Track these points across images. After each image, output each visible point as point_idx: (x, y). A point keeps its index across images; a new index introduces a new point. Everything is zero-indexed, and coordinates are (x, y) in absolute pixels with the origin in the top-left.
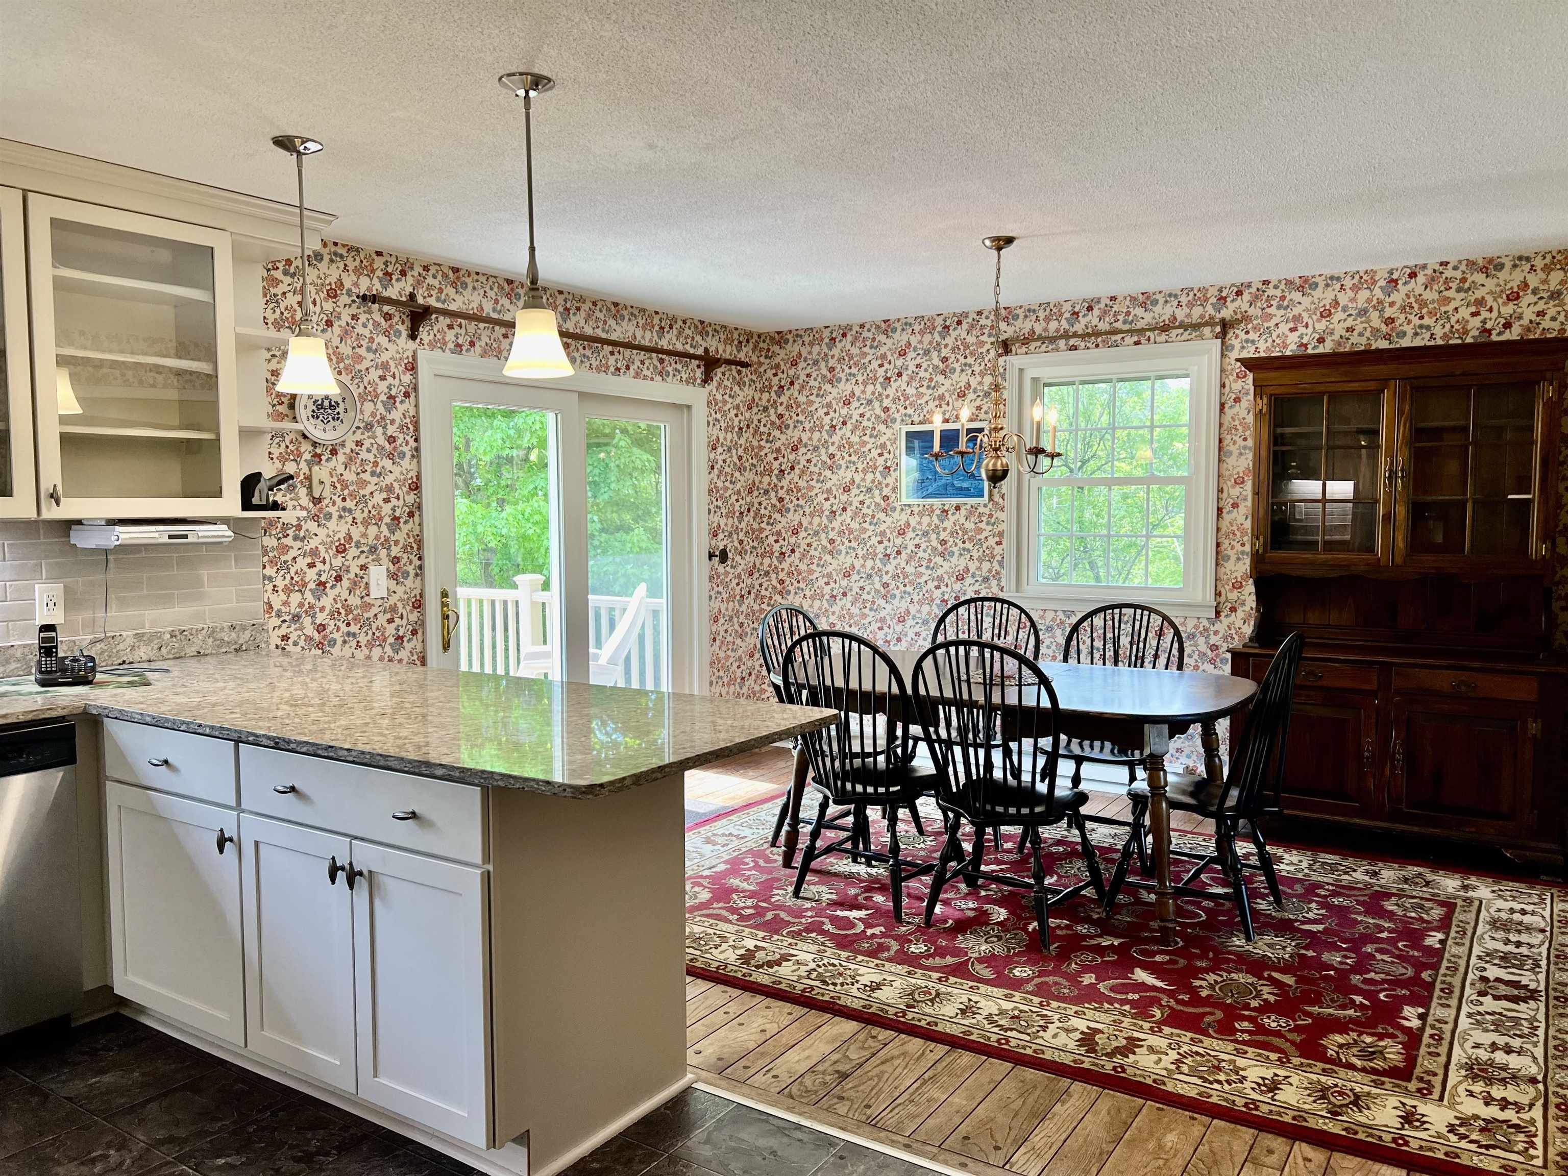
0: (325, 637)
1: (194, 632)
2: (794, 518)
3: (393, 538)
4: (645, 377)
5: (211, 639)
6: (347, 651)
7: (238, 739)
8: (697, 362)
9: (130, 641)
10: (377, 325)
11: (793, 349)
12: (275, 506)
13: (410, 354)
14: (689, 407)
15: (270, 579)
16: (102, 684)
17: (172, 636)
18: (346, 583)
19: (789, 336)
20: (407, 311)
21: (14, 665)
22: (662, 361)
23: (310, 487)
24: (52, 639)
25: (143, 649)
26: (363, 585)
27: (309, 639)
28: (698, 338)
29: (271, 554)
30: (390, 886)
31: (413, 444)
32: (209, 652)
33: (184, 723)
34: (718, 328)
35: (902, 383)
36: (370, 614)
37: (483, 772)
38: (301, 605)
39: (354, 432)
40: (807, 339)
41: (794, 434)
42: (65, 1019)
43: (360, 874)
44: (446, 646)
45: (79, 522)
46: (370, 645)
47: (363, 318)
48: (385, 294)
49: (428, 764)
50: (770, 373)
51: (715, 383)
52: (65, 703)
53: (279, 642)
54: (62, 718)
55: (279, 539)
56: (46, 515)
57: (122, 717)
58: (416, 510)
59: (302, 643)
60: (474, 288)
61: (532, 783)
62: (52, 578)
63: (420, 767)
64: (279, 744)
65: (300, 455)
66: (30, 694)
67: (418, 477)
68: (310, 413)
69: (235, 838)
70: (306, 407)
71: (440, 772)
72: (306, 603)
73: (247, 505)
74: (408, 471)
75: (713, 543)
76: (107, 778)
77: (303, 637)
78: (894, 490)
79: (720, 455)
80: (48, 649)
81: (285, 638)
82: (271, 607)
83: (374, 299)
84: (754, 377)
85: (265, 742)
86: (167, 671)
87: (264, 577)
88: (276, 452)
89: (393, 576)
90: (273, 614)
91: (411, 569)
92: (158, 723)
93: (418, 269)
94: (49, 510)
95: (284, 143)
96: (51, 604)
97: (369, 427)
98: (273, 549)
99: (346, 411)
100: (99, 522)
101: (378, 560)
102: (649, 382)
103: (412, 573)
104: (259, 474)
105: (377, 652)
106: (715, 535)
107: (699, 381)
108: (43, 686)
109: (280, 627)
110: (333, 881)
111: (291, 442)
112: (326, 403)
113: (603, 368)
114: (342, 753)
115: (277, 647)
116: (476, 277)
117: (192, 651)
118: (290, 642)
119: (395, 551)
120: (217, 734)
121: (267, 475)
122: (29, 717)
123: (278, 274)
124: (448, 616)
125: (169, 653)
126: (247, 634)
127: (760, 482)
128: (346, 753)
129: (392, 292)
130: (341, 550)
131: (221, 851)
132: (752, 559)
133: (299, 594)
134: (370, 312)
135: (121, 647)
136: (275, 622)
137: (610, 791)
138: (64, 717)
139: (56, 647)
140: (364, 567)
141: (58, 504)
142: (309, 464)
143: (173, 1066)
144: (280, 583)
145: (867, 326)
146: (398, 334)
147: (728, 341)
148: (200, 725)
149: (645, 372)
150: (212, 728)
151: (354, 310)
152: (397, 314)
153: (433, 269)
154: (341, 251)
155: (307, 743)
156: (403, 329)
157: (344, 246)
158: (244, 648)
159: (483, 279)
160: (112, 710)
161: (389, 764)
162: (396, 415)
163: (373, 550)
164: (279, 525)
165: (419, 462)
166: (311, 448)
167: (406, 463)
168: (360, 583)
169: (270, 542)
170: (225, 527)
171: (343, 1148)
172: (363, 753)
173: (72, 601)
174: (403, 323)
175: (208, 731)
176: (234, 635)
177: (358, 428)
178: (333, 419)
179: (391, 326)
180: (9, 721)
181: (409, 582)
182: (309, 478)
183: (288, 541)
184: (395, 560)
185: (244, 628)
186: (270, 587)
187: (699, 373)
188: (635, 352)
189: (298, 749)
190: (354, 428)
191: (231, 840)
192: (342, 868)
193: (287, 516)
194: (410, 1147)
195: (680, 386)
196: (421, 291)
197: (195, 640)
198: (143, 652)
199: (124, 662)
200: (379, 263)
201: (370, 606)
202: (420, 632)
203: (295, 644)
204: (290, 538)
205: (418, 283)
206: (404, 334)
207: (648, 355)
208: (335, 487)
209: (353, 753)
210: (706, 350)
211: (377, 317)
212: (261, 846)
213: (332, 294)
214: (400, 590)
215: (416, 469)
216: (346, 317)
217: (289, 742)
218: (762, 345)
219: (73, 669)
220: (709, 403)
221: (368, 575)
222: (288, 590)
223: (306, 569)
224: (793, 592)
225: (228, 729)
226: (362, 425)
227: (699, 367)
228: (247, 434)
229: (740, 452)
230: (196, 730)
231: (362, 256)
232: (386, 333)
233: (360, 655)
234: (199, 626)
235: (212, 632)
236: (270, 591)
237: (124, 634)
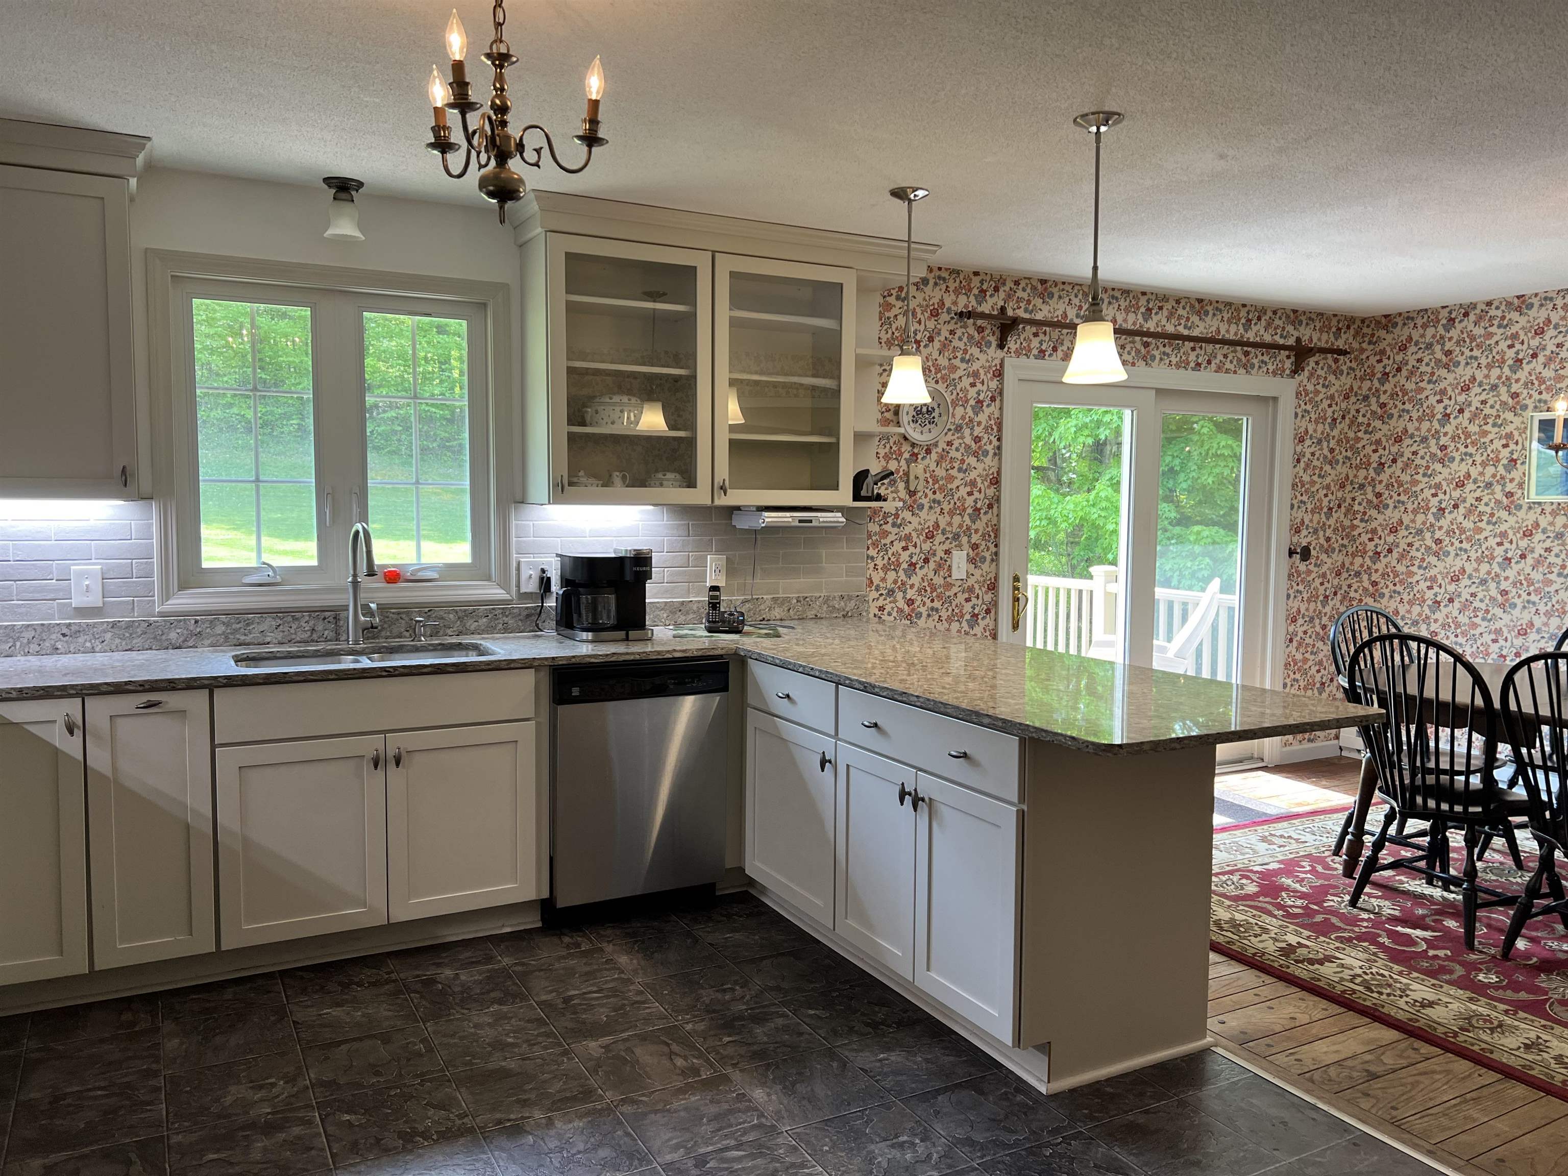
0: (913, 610)
1: (814, 599)
2: (1392, 515)
3: (973, 527)
4: (1227, 371)
5: (826, 606)
6: (931, 623)
7: (839, 682)
8: (1287, 353)
9: (768, 603)
10: (970, 337)
11: (1401, 333)
12: (878, 498)
13: (997, 362)
14: (1275, 399)
15: (872, 558)
16: (748, 634)
17: (798, 601)
18: (932, 565)
19: (1399, 320)
20: (998, 323)
21: (691, 616)
22: (1246, 354)
23: (907, 482)
24: (717, 597)
25: (777, 610)
26: (946, 567)
27: (900, 611)
28: (1290, 328)
29: (874, 538)
30: (944, 811)
31: (995, 442)
32: (824, 616)
33: (801, 666)
34: (1314, 316)
35: (1537, 365)
36: (951, 593)
37: (1020, 724)
38: (895, 582)
39: (946, 434)
40: (1419, 322)
41: (1398, 425)
42: (712, 886)
43: (923, 800)
44: (1015, 626)
45: (738, 508)
46: (950, 620)
47: (959, 333)
48: (980, 309)
49: (977, 714)
50: (1373, 360)
51: (1306, 373)
52: (724, 645)
53: (877, 612)
54: (721, 656)
55: (881, 525)
56: (717, 502)
57: (761, 659)
58: (994, 503)
59: (895, 614)
60: (1060, 297)
61: (1060, 738)
62: (718, 552)
63: (970, 715)
64: (867, 688)
65: (901, 454)
66: (701, 637)
67: (999, 473)
68: (911, 419)
69: (833, 761)
70: (908, 413)
71: (986, 721)
72: (899, 580)
73: (857, 497)
74: (990, 468)
75: (1295, 540)
76: (748, 705)
77: (896, 609)
78: (1521, 485)
79: (1308, 448)
80: (714, 605)
81: (881, 609)
82: (872, 582)
83: (969, 315)
84: (1354, 365)
85: (857, 685)
86: (793, 628)
87: (868, 557)
88: (882, 452)
89: (971, 560)
90: (873, 588)
91: (987, 555)
92: (784, 665)
93: (1009, 284)
94: (719, 498)
95: (900, 194)
96: (717, 571)
97: (959, 429)
98: (876, 534)
99: (940, 415)
100: (752, 509)
101: (960, 547)
102: (1232, 375)
103: (989, 558)
104: (868, 471)
105: (955, 626)
106: (1298, 531)
107: (1288, 372)
108: (710, 632)
109: (878, 599)
110: (902, 802)
111: (895, 443)
112: (924, 409)
113: (1183, 365)
114: (912, 699)
115: (875, 615)
116: (1062, 287)
117: (810, 614)
118: (886, 612)
119: (975, 538)
120: (823, 676)
121: (873, 472)
122: (700, 653)
123: (892, 300)
124: (1018, 599)
125: (795, 614)
126: (853, 603)
127: (1355, 476)
128: (916, 699)
129: (985, 308)
130: (930, 536)
131: (823, 770)
132: (1340, 558)
133: (894, 572)
134: (965, 327)
135: (762, 607)
136: (875, 594)
137: (1128, 752)
138: (722, 656)
139: (719, 603)
140: (947, 552)
141: (725, 494)
142: (908, 462)
143: (783, 937)
144: (880, 563)
145: (1496, 304)
146: (989, 345)
147: (1324, 329)
148: (812, 669)
149: (1228, 365)
150: (820, 671)
151: (951, 327)
152: (989, 327)
153: (1023, 284)
154: (945, 274)
155: (887, 688)
156: (994, 340)
157: (946, 269)
158: (850, 614)
159: (1069, 288)
160: (754, 653)
161: (948, 711)
162: (982, 417)
163: (956, 537)
164: (882, 514)
165: (1000, 459)
166: (910, 449)
167: (988, 460)
168: (944, 566)
169: (874, 528)
170: (840, 514)
171: (900, 1024)
172: (928, 700)
173: (731, 570)
174: (994, 334)
175: (817, 674)
176: (842, 604)
177: (950, 430)
178: (929, 422)
179: (983, 338)
180: (687, 655)
181: (986, 567)
182: (907, 474)
183: (888, 528)
184: (975, 547)
185: (850, 598)
186: (872, 565)
187: (1288, 364)
188: (1218, 346)
189: (881, 693)
190: (946, 430)
191: (830, 762)
192: (910, 794)
193: (889, 506)
194: (953, 1036)
195: (1266, 377)
196: (1011, 304)
197: (814, 605)
198: (777, 613)
199: (763, 619)
200: (976, 281)
201: (951, 585)
202: (993, 612)
203: (889, 614)
204: (890, 525)
205: (1009, 297)
206: (994, 344)
207: (1232, 349)
208: (928, 482)
209: (921, 700)
210: (1298, 340)
211: (971, 330)
212: (851, 768)
213: (935, 314)
214: (978, 573)
215: (997, 466)
216: (945, 333)
217: (874, 687)
218: (1365, 330)
219: (729, 621)
220: (1298, 394)
221: (951, 559)
222: (886, 569)
223: (901, 551)
224: (1387, 595)
225: (831, 674)
226: (953, 427)
227: (1288, 357)
228: (861, 438)
229: (1333, 444)
230: (808, 672)
231: (962, 277)
232: (978, 345)
233: (942, 627)
234: (818, 595)
235: (827, 600)
236: (872, 569)
237: (765, 597)
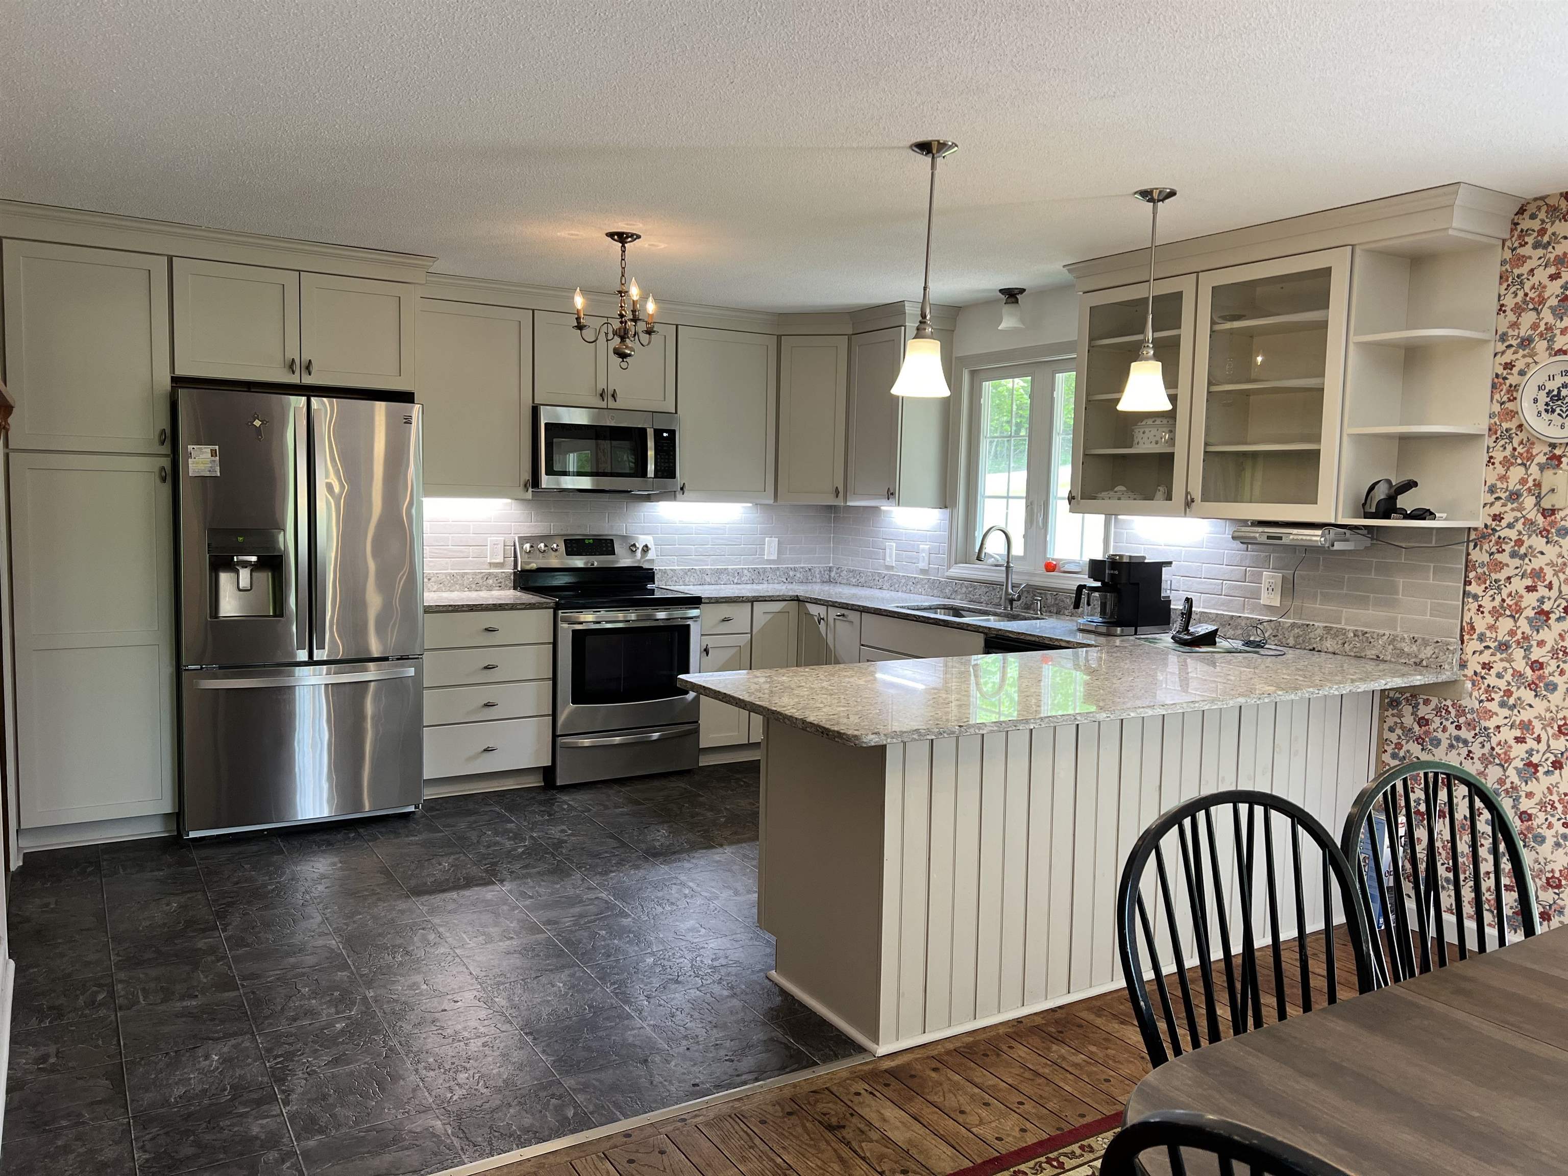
0: (1541, 678)
1: (1375, 636)
5: (1391, 646)
9: (1319, 632)
15: (1475, 597)
17: (1355, 635)
23: (1539, 496)
25: (1330, 641)
27: (1519, 674)
29: (1479, 570)
32: (1388, 658)
38: (1512, 633)
55: (1492, 554)
59: (1508, 677)
62: (1275, 568)
65: (1531, 458)
68: (1542, 407)
70: (1536, 401)
72: (1519, 632)
77: (1511, 671)
81: (1486, 666)
82: (1473, 628)
87: (1468, 594)
88: (1499, 456)
90: (1475, 636)
96: (1270, 589)
98: (1483, 565)
109: (1481, 652)
117: (1371, 653)
118: (1492, 672)
125: (1351, 650)
126: (1429, 651)
133: (1511, 620)
135: (1312, 635)
136: (1476, 645)
142: (1542, 467)
144: (1487, 604)
158: (1424, 663)
164: (1493, 538)
169: (1480, 556)
173: (1287, 589)
176: (1415, 648)
182: (1539, 485)
183: (1503, 557)
185: (1426, 643)
186: (1472, 606)
197: (1375, 644)
198: (1330, 644)
199: (1314, 649)
203: (1499, 676)
204: (1506, 554)
222: (1496, 613)
223: (1523, 592)
234: (1381, 632)
235: (1393, 640)
236: (1474, 610)
237: (1316, 624)
